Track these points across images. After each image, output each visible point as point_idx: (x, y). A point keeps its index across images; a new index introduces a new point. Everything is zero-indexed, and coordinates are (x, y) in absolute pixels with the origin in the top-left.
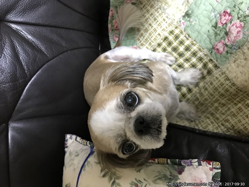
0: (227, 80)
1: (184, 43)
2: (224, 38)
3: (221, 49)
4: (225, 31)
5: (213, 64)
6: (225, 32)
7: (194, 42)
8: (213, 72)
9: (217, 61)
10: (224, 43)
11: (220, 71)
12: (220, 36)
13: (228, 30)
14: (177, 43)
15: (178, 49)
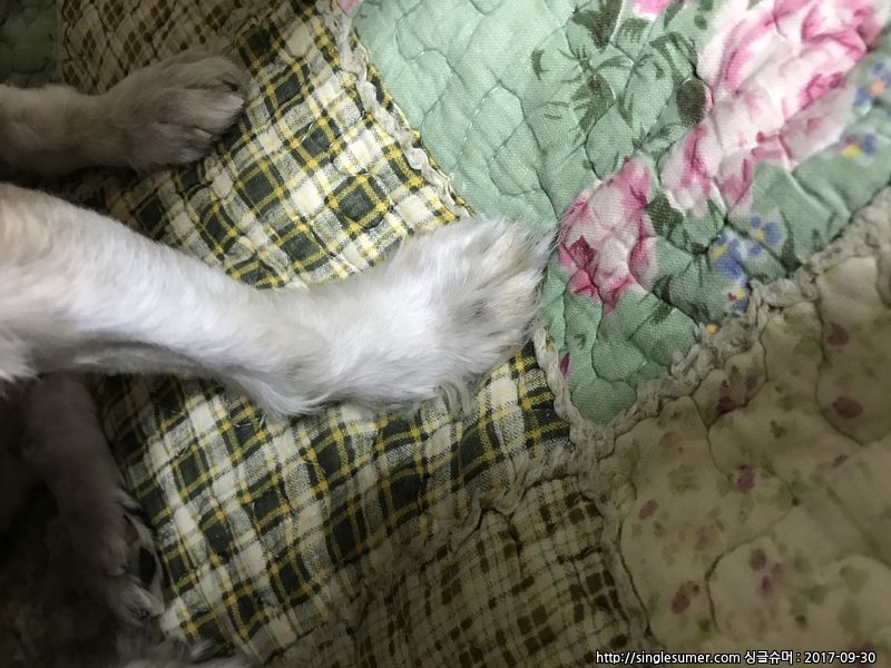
0: (601, 603)
1: (335, 146)
2: (660, 144)
3: (616, 258)
4: (686, 72)
5: (528, 383)
6: (677, 79)
7: (418, 158)
8: (500, 458)
9: (564, 364)
10: (650, 197)
11: (560, 474)
12: (626, 116)
13: (709, 65)
14: (280, 135)
15: (279, 192)
